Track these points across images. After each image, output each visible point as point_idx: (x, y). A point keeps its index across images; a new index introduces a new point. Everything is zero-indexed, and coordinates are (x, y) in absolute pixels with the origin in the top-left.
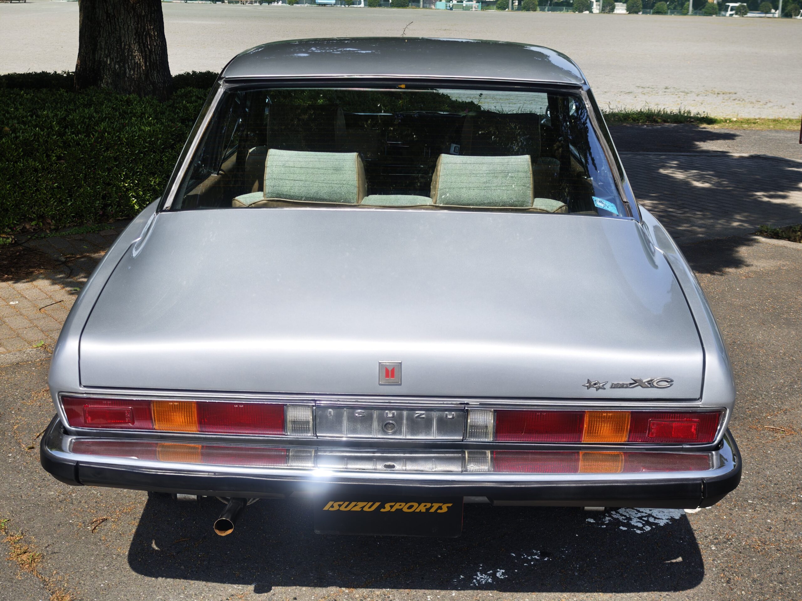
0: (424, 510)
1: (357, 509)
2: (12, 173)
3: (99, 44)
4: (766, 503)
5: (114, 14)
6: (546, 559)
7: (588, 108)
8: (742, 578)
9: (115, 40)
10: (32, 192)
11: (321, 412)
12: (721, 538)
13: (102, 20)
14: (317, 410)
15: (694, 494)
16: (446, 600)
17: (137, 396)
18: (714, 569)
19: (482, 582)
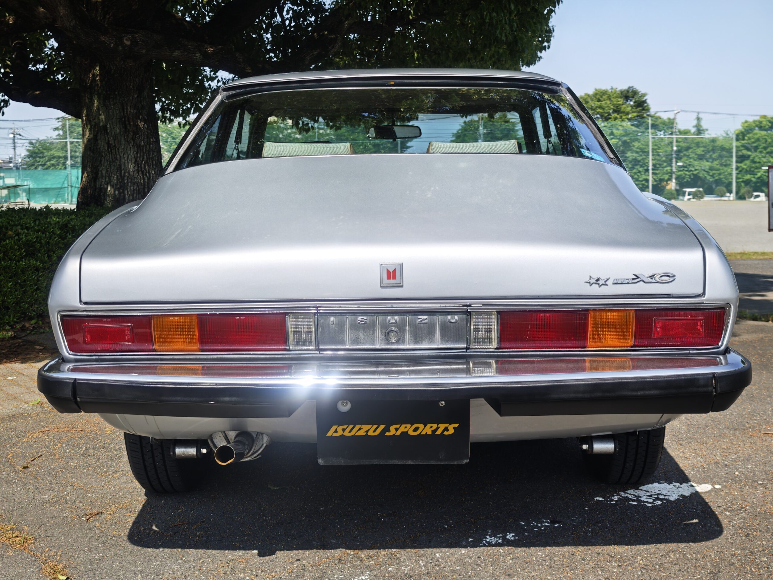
0: (430, 433)
1: (362, 433)
2: (14, 271)
3: (100, 173)
5: (115, 145)
6: (557, 525)
7: (569, 98)
9: (116, 168)
10: (33, 290)
11: (323, 320)
12: (735, 507)
13: (104, 151)
14: (319, 319)
15: (705, 389)
16: (456, 556)
17: (137, 311)
18: (731, 528)
19: (492, 542)
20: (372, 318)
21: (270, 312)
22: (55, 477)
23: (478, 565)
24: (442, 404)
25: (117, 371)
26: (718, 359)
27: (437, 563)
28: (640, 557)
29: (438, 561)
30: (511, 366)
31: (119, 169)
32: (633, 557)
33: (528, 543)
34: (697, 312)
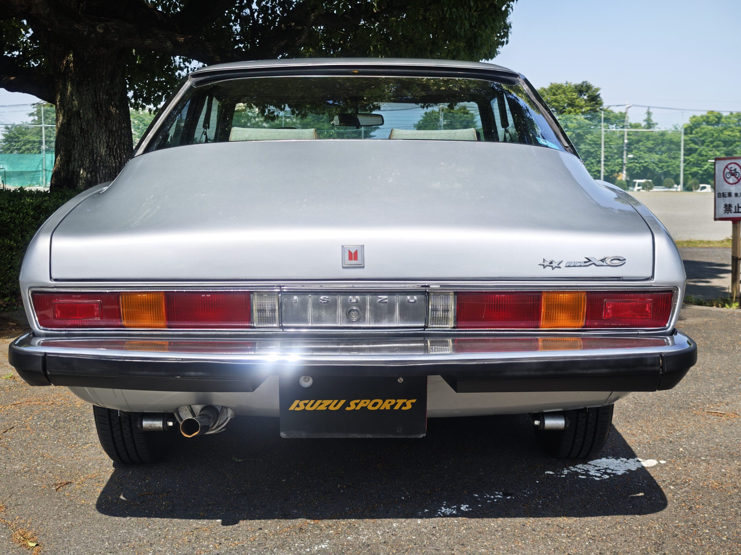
0: (388, 408)
1: (323, 408)
3: (73, 156)
4: (718, 459)
5: (88, 130)
6: (509, 498)
7: (526, 89)
8: (703, 506)
9: (88, 152)
11: (286, 299)
12: (679, 481)
13: (77, 135)
14: (283, 297)
15: (653, 368)
16: (412, 526)
17: (106, 288)
18: (675, 501)
19: (447, 513)
20: (334, 297)
21: (235, 290)
22: (26, 448)
23: (433, 535)
24: (401, 380)
25: (86, 346)
26: (665, 340)
27: (394, 533)
28: (588, 528)
29: (395, 530)
30: (467, 345)
31: (92, 153)
32: (581, 528)
33: (481, 514)
34: (646, 294)
